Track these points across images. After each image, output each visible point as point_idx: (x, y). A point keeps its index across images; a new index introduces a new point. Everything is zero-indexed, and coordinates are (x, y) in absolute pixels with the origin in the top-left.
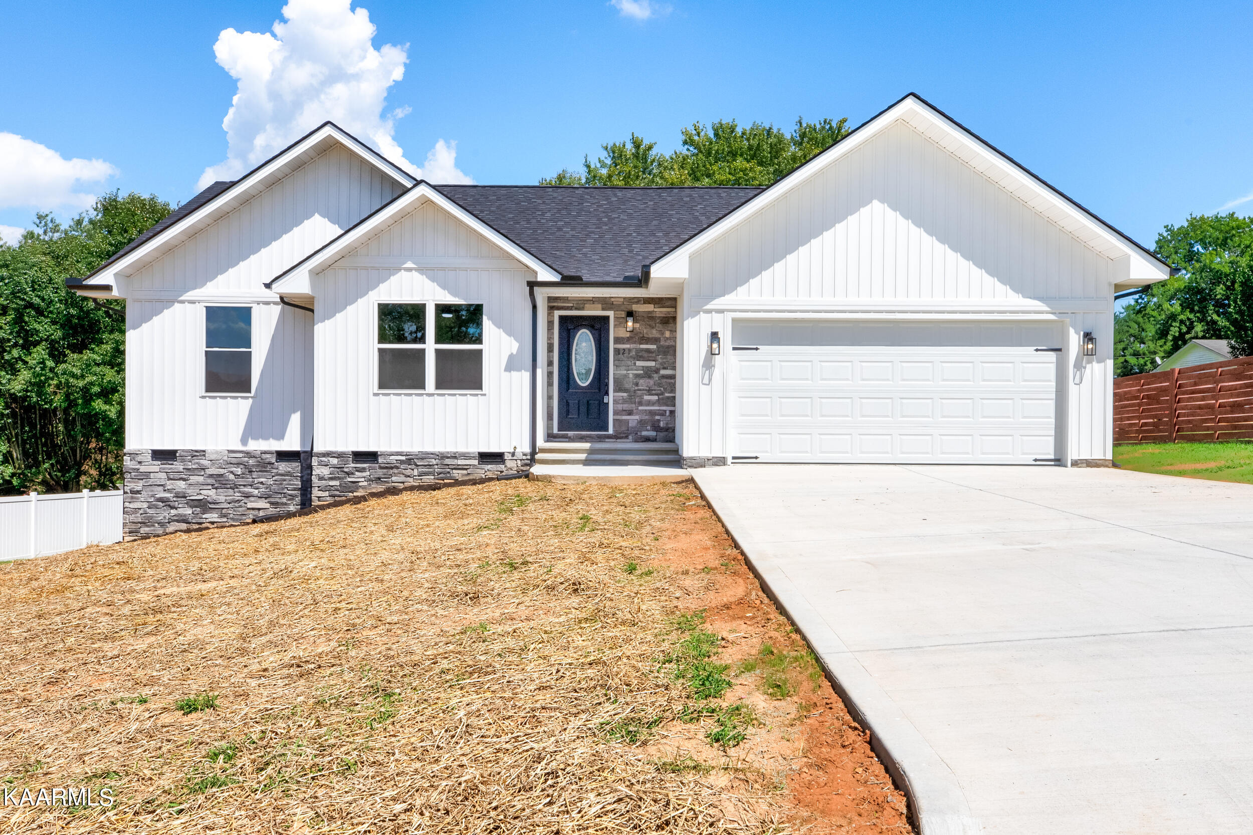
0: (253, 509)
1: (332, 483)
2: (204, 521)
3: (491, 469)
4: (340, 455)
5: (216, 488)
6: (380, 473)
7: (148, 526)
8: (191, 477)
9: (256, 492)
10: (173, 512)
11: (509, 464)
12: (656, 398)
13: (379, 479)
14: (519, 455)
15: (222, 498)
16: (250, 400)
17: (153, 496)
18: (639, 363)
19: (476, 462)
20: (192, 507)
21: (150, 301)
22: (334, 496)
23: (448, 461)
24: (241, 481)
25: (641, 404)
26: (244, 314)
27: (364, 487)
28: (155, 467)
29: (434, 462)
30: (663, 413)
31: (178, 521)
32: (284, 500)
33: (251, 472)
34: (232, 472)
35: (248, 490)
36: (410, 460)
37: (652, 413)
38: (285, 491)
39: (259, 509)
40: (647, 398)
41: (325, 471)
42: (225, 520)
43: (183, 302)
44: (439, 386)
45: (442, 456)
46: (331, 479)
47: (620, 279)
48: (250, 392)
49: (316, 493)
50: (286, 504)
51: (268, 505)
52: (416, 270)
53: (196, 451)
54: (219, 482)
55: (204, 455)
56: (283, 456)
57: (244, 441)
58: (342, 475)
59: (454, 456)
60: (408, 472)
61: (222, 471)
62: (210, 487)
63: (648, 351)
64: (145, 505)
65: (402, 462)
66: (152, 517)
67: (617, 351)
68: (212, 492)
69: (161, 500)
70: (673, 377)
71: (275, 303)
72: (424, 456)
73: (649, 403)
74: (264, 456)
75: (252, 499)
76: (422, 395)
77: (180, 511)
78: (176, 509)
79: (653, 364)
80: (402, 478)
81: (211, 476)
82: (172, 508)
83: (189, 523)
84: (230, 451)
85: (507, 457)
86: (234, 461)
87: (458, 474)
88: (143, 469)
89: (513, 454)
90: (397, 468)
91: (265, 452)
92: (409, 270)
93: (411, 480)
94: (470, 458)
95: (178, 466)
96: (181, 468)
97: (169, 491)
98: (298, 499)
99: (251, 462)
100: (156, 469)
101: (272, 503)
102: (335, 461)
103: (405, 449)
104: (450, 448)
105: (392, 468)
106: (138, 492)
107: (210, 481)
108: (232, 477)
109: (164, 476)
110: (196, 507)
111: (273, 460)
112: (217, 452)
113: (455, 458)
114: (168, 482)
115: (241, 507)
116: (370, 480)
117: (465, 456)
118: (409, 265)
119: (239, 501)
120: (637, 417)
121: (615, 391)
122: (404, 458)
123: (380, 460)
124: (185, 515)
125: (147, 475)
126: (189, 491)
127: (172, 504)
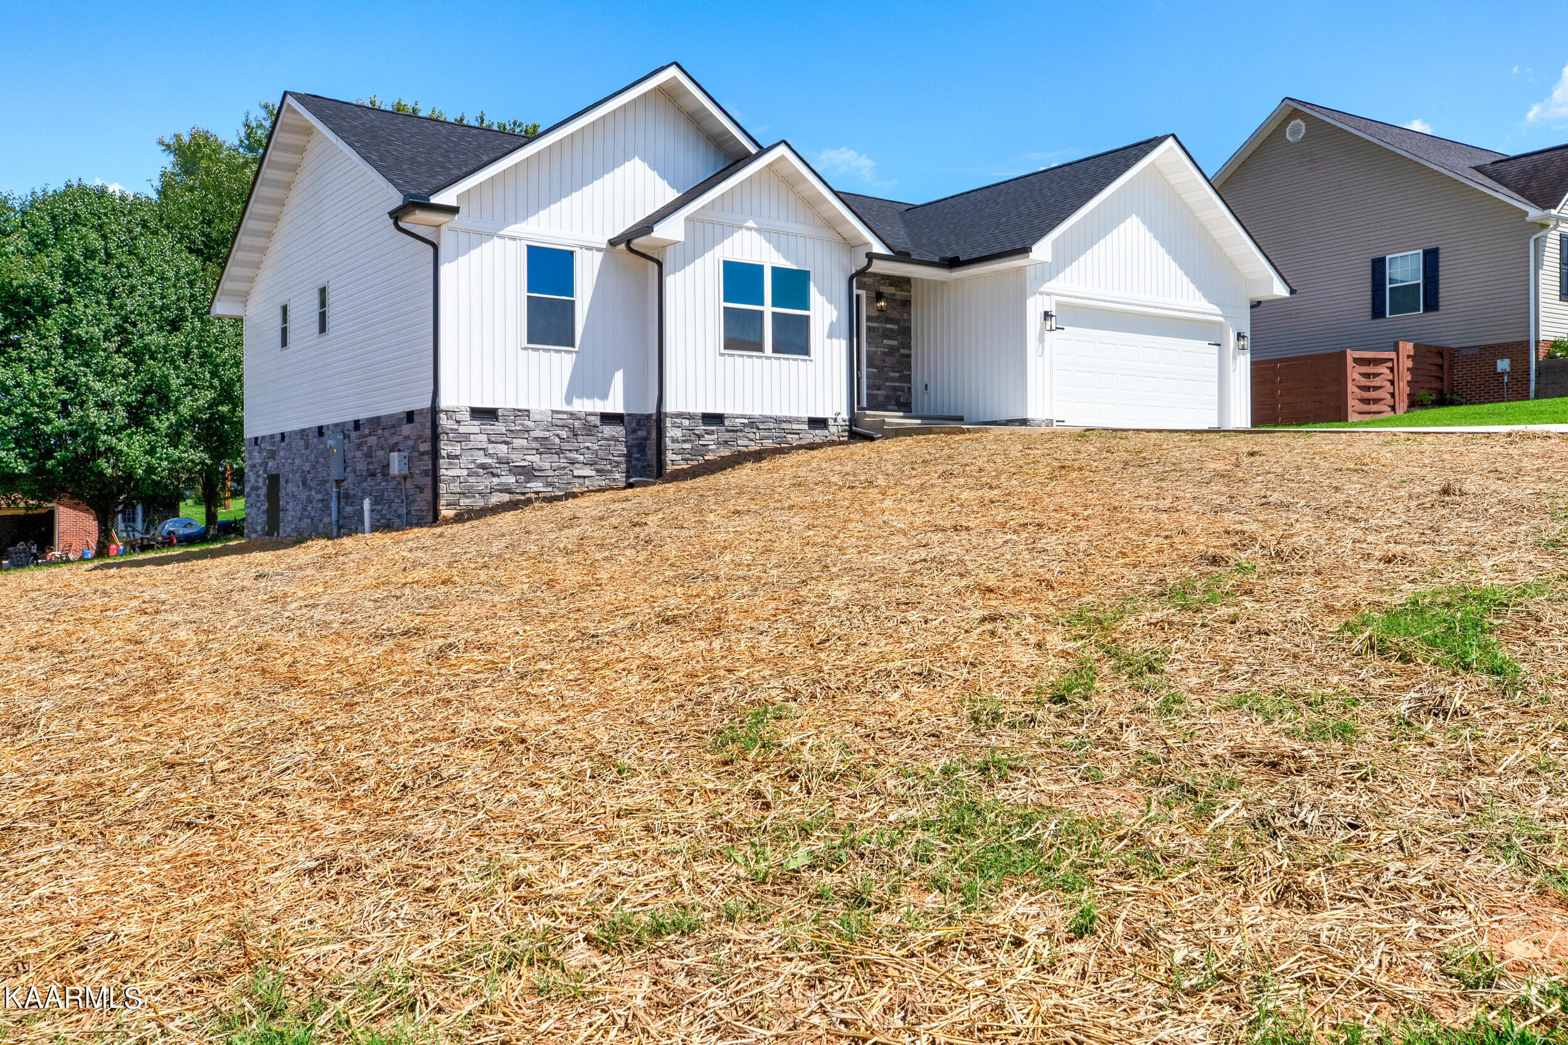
0: (579, 477)
1: (686, 446)
2: (528, 490)
3: (818, 435)
4: (690, 417)
5: (541, 454)
6: (727, 436)
7: (468, 497)
8: (515, 441)
9: (581, 458)
10: (495, 480)
11: (833, 429)
12: (897, 375)
13: (726, 442)
14: (839, 421)
15: (547, 465)
16: (574, 355)
17: (474, 462)
18: (886, 342)
19: (806, 427)
20: (515, 475)
21: (468, 232)
22: (686, 460)
23: (784, 426)
24: (566, 446)
25: (887, 380)
26: (566, 258)
27: (713, 451)
28: (472, 427)
29: (772, 426)
30: (902, 389)
31: (501, 491)
32: (609, 467)
33: (576, 435)
34: (558, 436)
35: (574, 455)
36: (753, 423)
37: (895, 389)
38: (611, 457)
39: (584, 477)
40: (891, 374)
41: (678, 433)
42: (550, 489)
43: (502, 237)
44: (775, 350)
45: (778, 420)
46: (684, 441)
47: (937, 259)
48: (573, 345)
49: (670, 456)
50: (611, 471)
51: (593, 473)
52: (756, 230)
53: (519, 410)
54: (544, 446)
55: (528, 416)
56: (608, 418)
57: (569, 400)
58: (693, 437)
59: (789, 421)
60: (751, 436)
61: (547, 434)
62: (534, 452)
63: (891, 330)
64: (465, 472)
65: (744, 425)
66: (472, 487)
67: (869, 329)
68: (536, 458)
69: (483, 466)
70: (909, 356)
71: (599, 250)
72: (765, 419)
73: (893, 380)
74: (589, 418)
75: (578, 466)
76: (761, 357)
77: (503, 479)
78: (498, 476)
79: (895, 343)
80: (746, 442)
81: (536, 439)
82: (494, 475)
83: (512, 493)
84: (554, 412)
85: (831, 422)
86: (559, 423)
87: (793, 439)
88: (462, 429)
89: (835, 420)
90: (741, 431)
91: (591, 414)
92: (750, 229)
93: (753, 443)
94: (803, 422)
95: (500, 427)
96: (504, 430)
97: (490, 456)
98: (623, 466)
99: (577, 424)
100: (476, 429)
101: (598, 471)
102: (686, 422)
103: (748, 412)
104: (784, 413)
105: (737, 431)
106: (457, 457)
107: (535, 445)
108: (557, 441)
109: (484, 438)
110: (520, 474)
111: (598, 423)
112: (541, 413)
113: (790, 422)
114: (490, 446)
115: (566, 474)
116: (719, 443)
117: (798, 421)
118: (751, 223)
119: (565, 468)
120: (883, 392)
121: (868, 367)
122: (746, 421)
123: (727, 423)
124: (508, 484)
125: (467, 436)
126: (512, 456)
127: (495, 471)
